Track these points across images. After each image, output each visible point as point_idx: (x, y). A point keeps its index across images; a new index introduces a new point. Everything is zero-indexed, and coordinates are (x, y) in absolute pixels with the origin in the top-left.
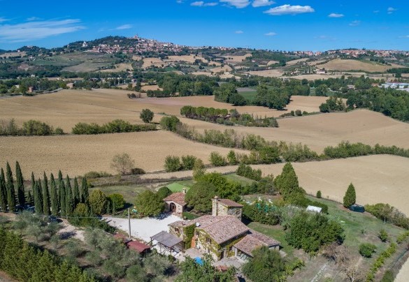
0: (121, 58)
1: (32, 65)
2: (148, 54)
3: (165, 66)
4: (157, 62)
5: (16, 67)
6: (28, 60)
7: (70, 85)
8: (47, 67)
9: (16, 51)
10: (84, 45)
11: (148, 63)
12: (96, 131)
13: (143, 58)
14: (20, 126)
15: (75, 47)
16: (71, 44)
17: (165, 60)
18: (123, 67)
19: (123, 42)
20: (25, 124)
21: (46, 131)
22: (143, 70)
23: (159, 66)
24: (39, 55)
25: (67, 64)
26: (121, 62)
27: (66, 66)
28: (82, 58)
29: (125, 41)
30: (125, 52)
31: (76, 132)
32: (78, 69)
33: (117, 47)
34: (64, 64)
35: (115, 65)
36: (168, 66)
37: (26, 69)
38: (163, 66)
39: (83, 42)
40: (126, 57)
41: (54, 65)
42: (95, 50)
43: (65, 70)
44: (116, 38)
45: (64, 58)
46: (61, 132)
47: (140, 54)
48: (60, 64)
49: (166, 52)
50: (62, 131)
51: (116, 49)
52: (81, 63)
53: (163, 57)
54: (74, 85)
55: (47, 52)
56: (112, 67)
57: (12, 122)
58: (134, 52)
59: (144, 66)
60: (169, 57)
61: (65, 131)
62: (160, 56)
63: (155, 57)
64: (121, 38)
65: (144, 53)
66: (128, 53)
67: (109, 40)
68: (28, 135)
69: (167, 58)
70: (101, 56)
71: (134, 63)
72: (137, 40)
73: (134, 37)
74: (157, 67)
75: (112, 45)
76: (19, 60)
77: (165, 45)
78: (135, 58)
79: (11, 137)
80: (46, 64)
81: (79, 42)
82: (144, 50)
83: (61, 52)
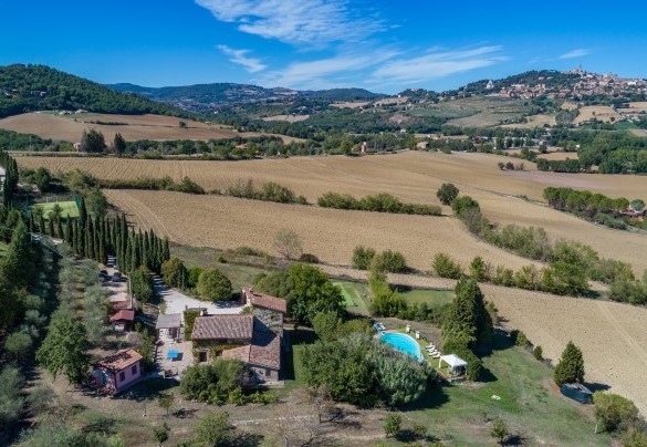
0: (541, 106)
1: (408, 115)
2: (591, 100)
3: (617, 120)
4: (605, 113)
5: (387, 118)
6: (404, 109)
7: (422, 145)
8: (425, 118)
9: (396, 97)
10: (488, 86)
11: (587, 114)
12: (347, 205)
13: (580, 106)
14: (258, 188)
15: (476, 89)
16: (470, 85)
17: (620, 110)
18: (540, 120)
19: (552, 80)
20: (265, 187)
21: (286, 198)
22: (572, 127)
23: (605, 119)
24: (421, 102)
25: (454, 115)
26: (539, 112)
27: (453, 118)
28: (478, 106)
29: (555, 79)
30: (551, 96)
31: (323, 204)
32: (468, 123)
33: (541, 88)
34: (451, 115)
35: (528, 118)
36: (625, 120)
37: (400, 121)
38: (613, 119)
39: (487, 82)
40: (550, 104)
41: (437, 115)
42: (504, 94)
43: (449, 124)
44: (543, 73)
45: (454, 105)
46: (304, 202)
47: (577, 99)
48: (446, 114)
49: (629, 95)
50: (305, 200)
51: (537, 92)
52: (477, 112)
53: (618, 104)
54: (427, 145)
55: (434, 97)
56: (522, 120)
57: (250, 182)
58: (568, 96)
59: (578, 120)
60: (631, 104)
61: (308, 201)
62: (614, 102)
63: (604, 104)
64: (550, 74)
65: (585, 98)
66: (556, 97)
67: (530, 77)
68: (265, 200)
69: (627, 106)
70: (510, 103)
71: (561, 114)
72: (579, 76)
73: (574, 71)
74: (601, 122)
75: (532, 86)
76: (392, 109)
77: (630, 83)
78: (566, 105)
79: (245, 200)
80: (426, 114)
81: (483, 81)
82: (587, 93)
83: (452, 98)
